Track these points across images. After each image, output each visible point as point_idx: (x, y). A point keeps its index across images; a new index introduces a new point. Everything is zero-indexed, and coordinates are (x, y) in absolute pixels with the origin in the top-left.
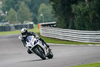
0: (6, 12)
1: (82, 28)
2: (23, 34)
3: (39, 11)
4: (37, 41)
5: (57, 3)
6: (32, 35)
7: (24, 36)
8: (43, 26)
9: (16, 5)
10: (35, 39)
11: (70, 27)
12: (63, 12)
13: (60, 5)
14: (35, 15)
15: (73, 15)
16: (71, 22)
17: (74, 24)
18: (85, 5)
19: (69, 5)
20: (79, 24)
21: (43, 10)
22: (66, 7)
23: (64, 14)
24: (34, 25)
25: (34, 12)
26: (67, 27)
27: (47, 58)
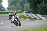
0: (11, 6)
1: (42, 14)
2: (10, 15)
3: (24, 6)
4: (15, 19)
5: (32, 3)
6: (13, 16)
7: (10, 16)
8: (26, 12)
9: (15, 4)
10: (14, 18)
11: (36, 13)
12: (34, 7)
13: (33, 4)
14: (23, 8)
15: (38, 8)
16: (37, 11)
17: (38, 12)
18: (43, 4)
19: (37, 4)
20: (40, 12)
21: (26, 6)
22: (35, 5)
23: (34, 8)
24: (22, 12)
25: (22, 7)
26: (35, 13)
27: (18, 25)
